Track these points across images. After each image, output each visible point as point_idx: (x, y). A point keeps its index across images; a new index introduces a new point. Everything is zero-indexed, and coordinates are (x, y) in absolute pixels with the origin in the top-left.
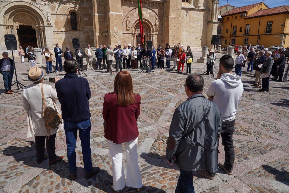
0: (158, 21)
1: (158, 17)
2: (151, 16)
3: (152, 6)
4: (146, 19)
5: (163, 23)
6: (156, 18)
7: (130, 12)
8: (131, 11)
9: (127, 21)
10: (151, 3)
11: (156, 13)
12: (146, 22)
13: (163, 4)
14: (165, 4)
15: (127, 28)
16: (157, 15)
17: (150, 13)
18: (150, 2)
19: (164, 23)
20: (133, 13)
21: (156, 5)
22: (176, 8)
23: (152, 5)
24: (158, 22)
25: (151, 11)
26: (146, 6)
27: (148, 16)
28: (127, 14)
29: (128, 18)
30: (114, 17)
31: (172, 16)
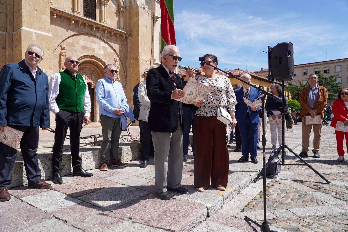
0: (119, 64)
1: (119, 57)
2: (106, 54)
3: (108, 38)
4: (99, 57)
5: (126, 68)
6: (114, 58)
7: (67, 39)
8: (69, 38)
9: (60, 55)
10: (107, 31)
11: (115, 51)
12: (99, 62)
13: (126, 38)
14: (130, 38)
15: (60, 68)
16: (117, 54)
17: (105, 49)
18: (104, 30)
19: (128, 68)
20: (74, 43)
21: (114, 38)
22: (148, 46)
23: (109, 35)
24: (119, 67)
25: (106, 46)
26: (98, 35)
27: (102, 52)
28: (61, 41)
29: (63, 51)
30: (34, 38)
31: (143, 58)
